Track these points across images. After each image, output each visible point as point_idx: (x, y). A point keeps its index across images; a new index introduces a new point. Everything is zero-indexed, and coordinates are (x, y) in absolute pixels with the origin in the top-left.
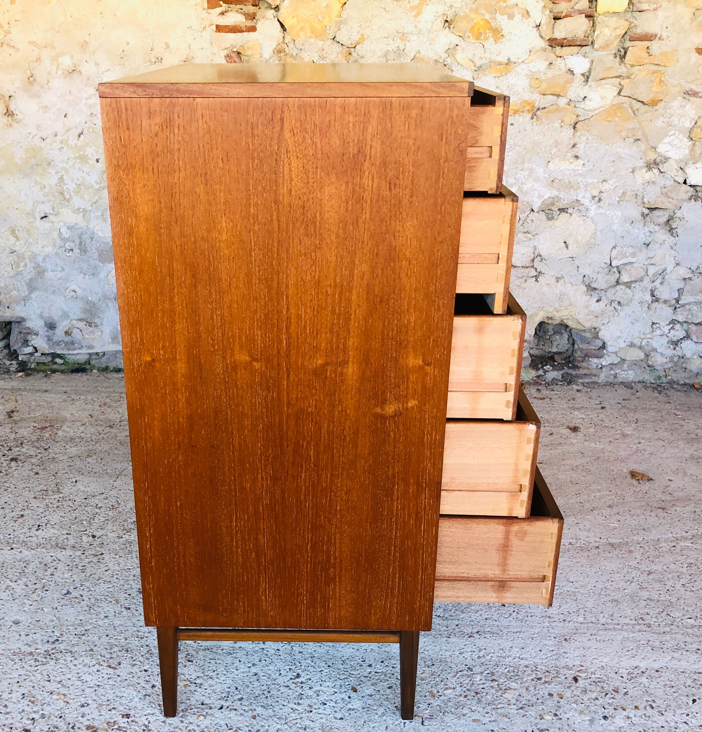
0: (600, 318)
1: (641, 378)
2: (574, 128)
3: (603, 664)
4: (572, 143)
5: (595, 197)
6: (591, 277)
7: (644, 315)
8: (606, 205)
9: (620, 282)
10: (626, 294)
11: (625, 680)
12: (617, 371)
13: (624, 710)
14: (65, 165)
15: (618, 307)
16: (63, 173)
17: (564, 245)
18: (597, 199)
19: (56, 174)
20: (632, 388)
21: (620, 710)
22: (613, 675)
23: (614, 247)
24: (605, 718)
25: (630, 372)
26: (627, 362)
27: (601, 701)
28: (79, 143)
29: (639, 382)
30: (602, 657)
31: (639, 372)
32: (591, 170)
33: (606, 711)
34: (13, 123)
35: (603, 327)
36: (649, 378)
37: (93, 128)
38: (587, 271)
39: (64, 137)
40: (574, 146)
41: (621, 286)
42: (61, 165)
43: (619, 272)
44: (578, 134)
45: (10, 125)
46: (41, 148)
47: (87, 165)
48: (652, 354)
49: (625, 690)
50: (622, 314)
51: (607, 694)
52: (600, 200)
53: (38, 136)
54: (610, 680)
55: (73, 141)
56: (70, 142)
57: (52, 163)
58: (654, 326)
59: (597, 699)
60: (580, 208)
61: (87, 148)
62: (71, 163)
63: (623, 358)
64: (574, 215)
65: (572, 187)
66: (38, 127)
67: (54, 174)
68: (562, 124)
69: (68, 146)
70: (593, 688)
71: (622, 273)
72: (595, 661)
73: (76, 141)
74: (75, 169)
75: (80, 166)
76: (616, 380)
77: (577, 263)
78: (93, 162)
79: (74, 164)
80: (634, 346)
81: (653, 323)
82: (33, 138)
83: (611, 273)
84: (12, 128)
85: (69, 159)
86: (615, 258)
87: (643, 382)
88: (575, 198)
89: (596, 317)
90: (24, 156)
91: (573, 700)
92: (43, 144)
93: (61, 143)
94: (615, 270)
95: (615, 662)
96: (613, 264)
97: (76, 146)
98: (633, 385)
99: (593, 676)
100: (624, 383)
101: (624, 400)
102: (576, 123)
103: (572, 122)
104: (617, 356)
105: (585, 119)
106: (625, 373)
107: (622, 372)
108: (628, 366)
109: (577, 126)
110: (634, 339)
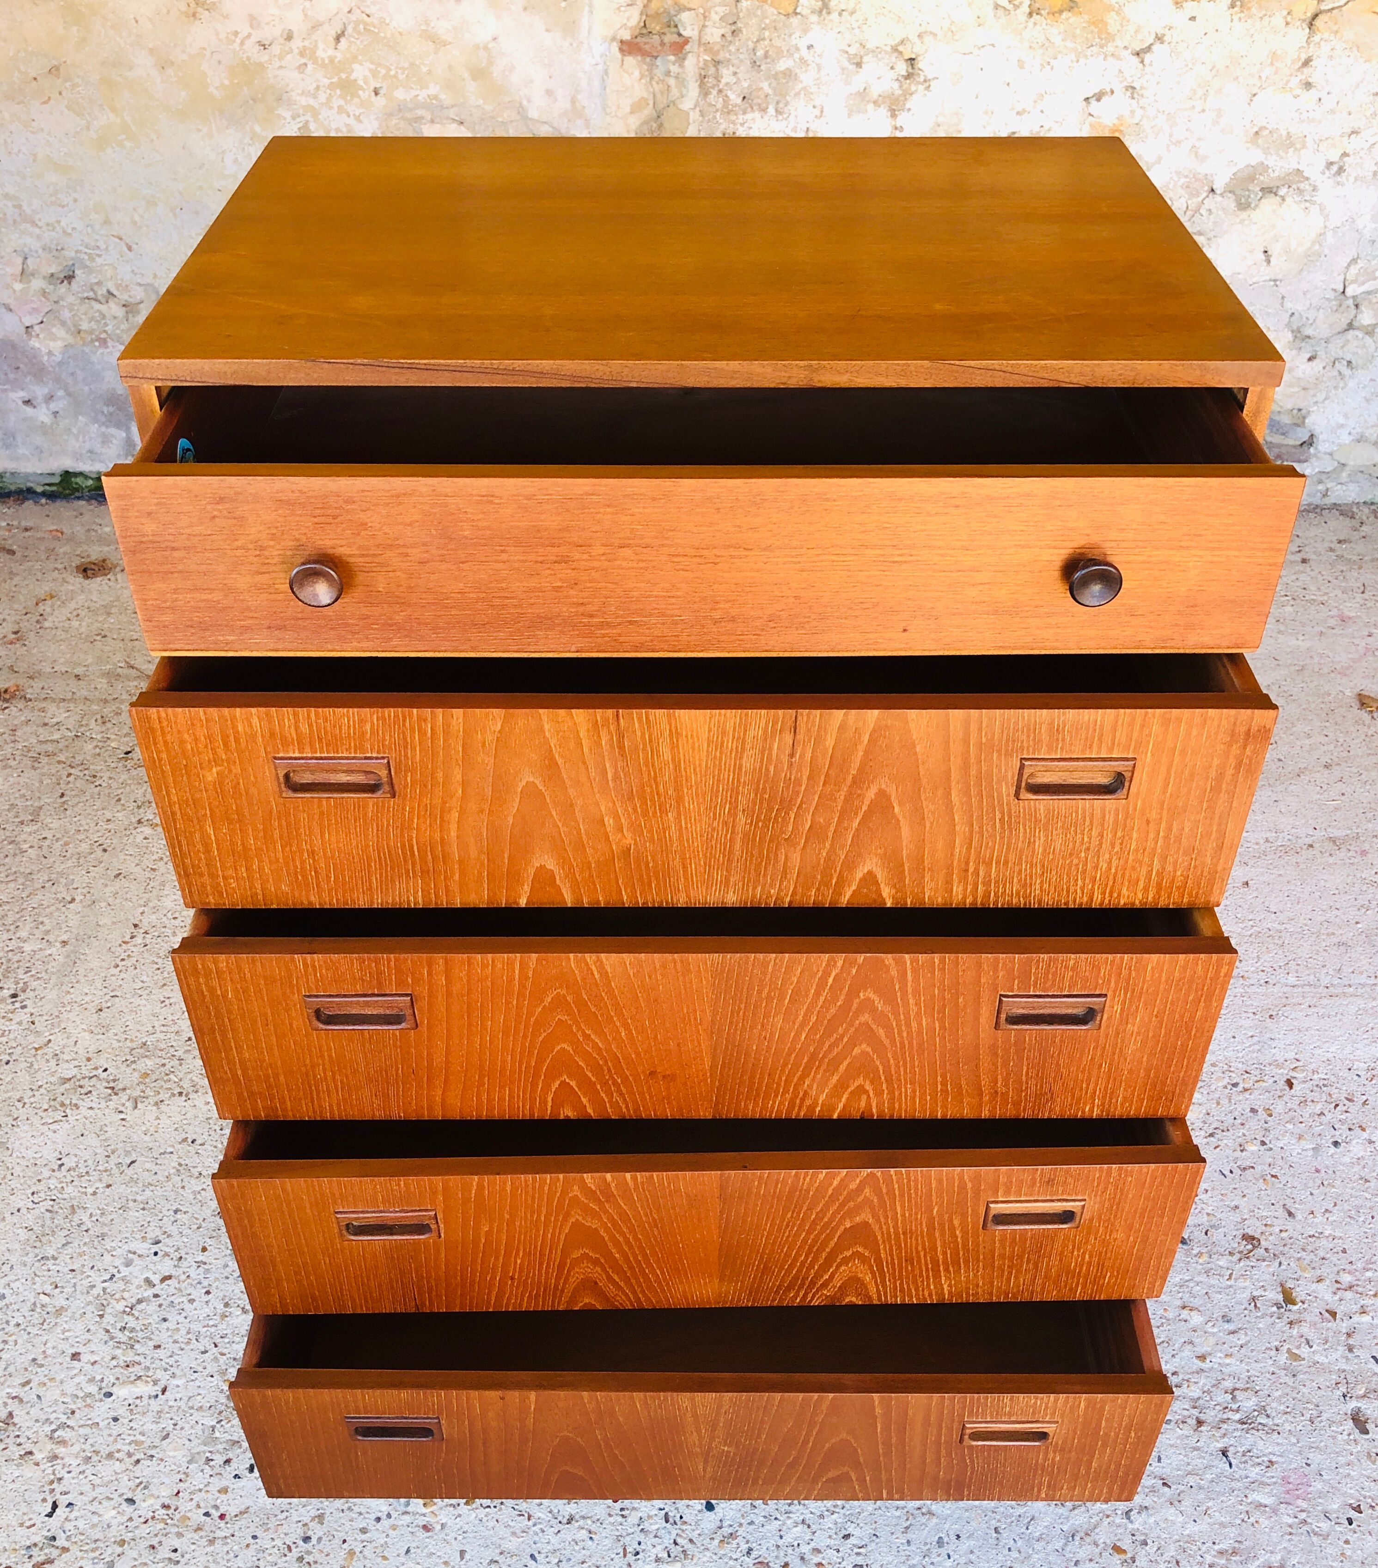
0: (1311, 392)
1: (1370, 497)
2: (1311, 25)
3: (1330, 1055)
4: (1304, 57)
5: (1332, 163)
6: (1305, 315)
8: (1352, 179)
9: (1355, 324)
10: (1364, 346)
11: (1363, 1080)
12: (1329, 486)
13: (1363, 1130)
14: (311, 102)
15: (1347, 372)
16: (308, 117)
17: (1262, 257)
18: (1335, 168)
19: (294, 118)
20: (1352, 517)
21: (1358, 1131)
22: (1346, 1073)
23: (1354, 261)
24: (1336, 1144)
25: (1352, 486)
26: (1347, 468)
27: (1329, 1116)
28: (339, 56)
29: (1364, 503)
30: (1327, 1045)
31: (1366, 485)
32: (1333, 112)
33: (1337, 1133)
34: (199, 10)
35: (1315, 408)
37: (365, 24)
38: (1299, 307)
39: (306, 43)
40: (1307, 63)
41: (1357, 333)
42: (303, 101)
43: (1357, 306)
44: (1317, 38)
45: (194, 15)
46: (261, 66)
47: (356, 100)
49: (1364, 1098)
50: (1351, 384)
51: (1337, 1105)
52: (1341, 170)
53: (254, 39)
54: (1341, 1081)
55: (325, 52)
56: (320, 53)
57: (285, 97)
59: (1322, 1114)
60: (1302, 186)
61: (355, 66)
62: (323, 97)
63: (1343, 461)
64: (1289, 200)
65: (1292, 145)
66: (253, 21)
67: (289, 119)
68: (1289, 19)
69: (315, 60)
70: (1316, 1096)
71: (1363, 308)
72: (1317, 1051)
73: (331, 52)
74: (331, 108)
75: (341, 102)
76: (1327, 501)
77: (1282, 290)
78: (366, 94)
79: (329, 99)
80: (1366, 441)
82: (242, 43)
83: (1341, 309)
84: (198, 22)
85: (318, 88)
86: (1354, 282)
87: (1372, 504)
88: (1296, 167)
89: (1304, 389)
90: (227, 82)
91: (1287, 1117)
92: (264, 57)
93: (302, 54)
94: (1350, 302)
95: (1347, 1051)
96: (1349, 292)
97: (332, 61)
98: (1355, 510)
99: (1316, 1077)
100: (1340, 505)
101: (1340, 542)
102: (1315, 16)
103: (1309, 14)
104: (1333, 459)
105: (1333, 9)
106: (1344, 488)
107: (1339, 486)
108: (1349, 475)
109: (1318, 22)
110: (1367, 428)
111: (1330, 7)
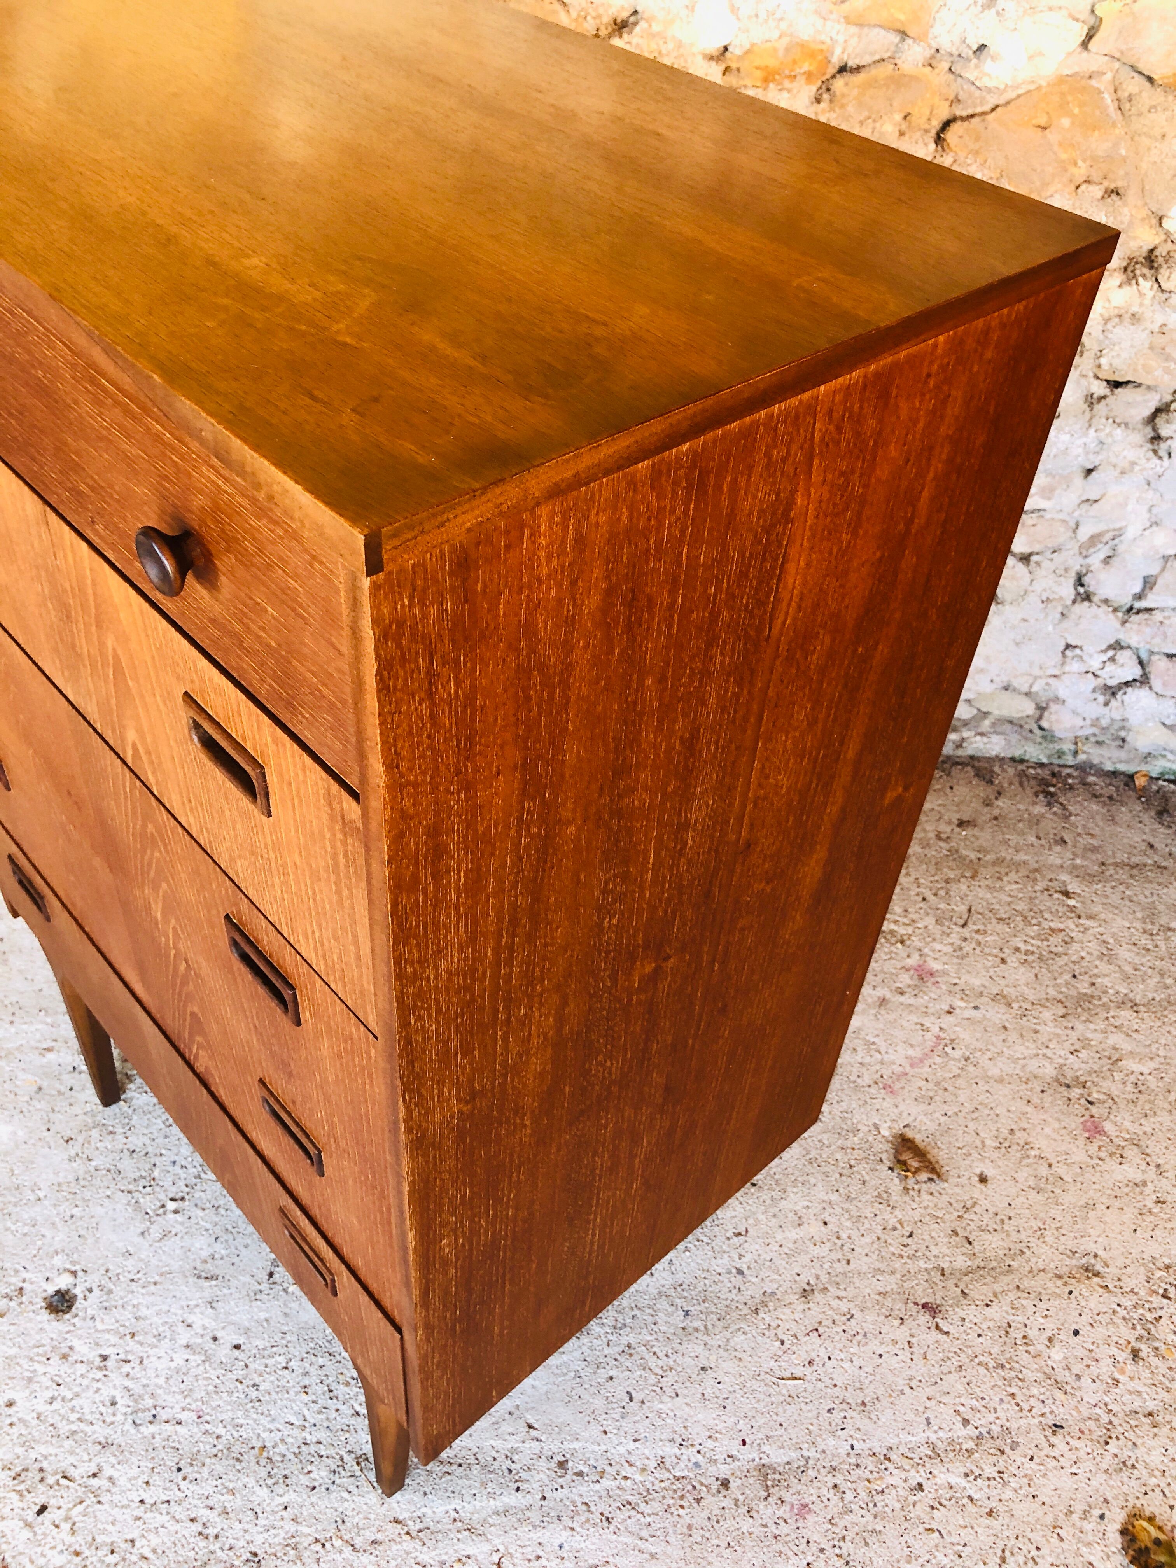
1: (1018, 753)
2: (940, 137)
7: (1050, 628)
12: (966, 734)
20: (991, 782)
25: (995, 739)
26: (990, 717)
29: (1010, 760)
31: (1014, 738)
36: (1035, 752)
48: (1053, 707)
58: (1068, 652)
63: (984, 710)
68: (905, 126)
76: (960, 752)
80: (1015, 690)
81: (1068, 646)
87: (1022, 761)
98: (997, 769)
100: (978, 759)
101: (961, 824)
102: (946, 125)
103: (936, 124)
104: (971, 705)
105: (972, 116)
106: (985, 739)
107: (978, 738)
108: (993, 724)
109: (951, 136)
110: (1016, 677)
111: (970, 112)
